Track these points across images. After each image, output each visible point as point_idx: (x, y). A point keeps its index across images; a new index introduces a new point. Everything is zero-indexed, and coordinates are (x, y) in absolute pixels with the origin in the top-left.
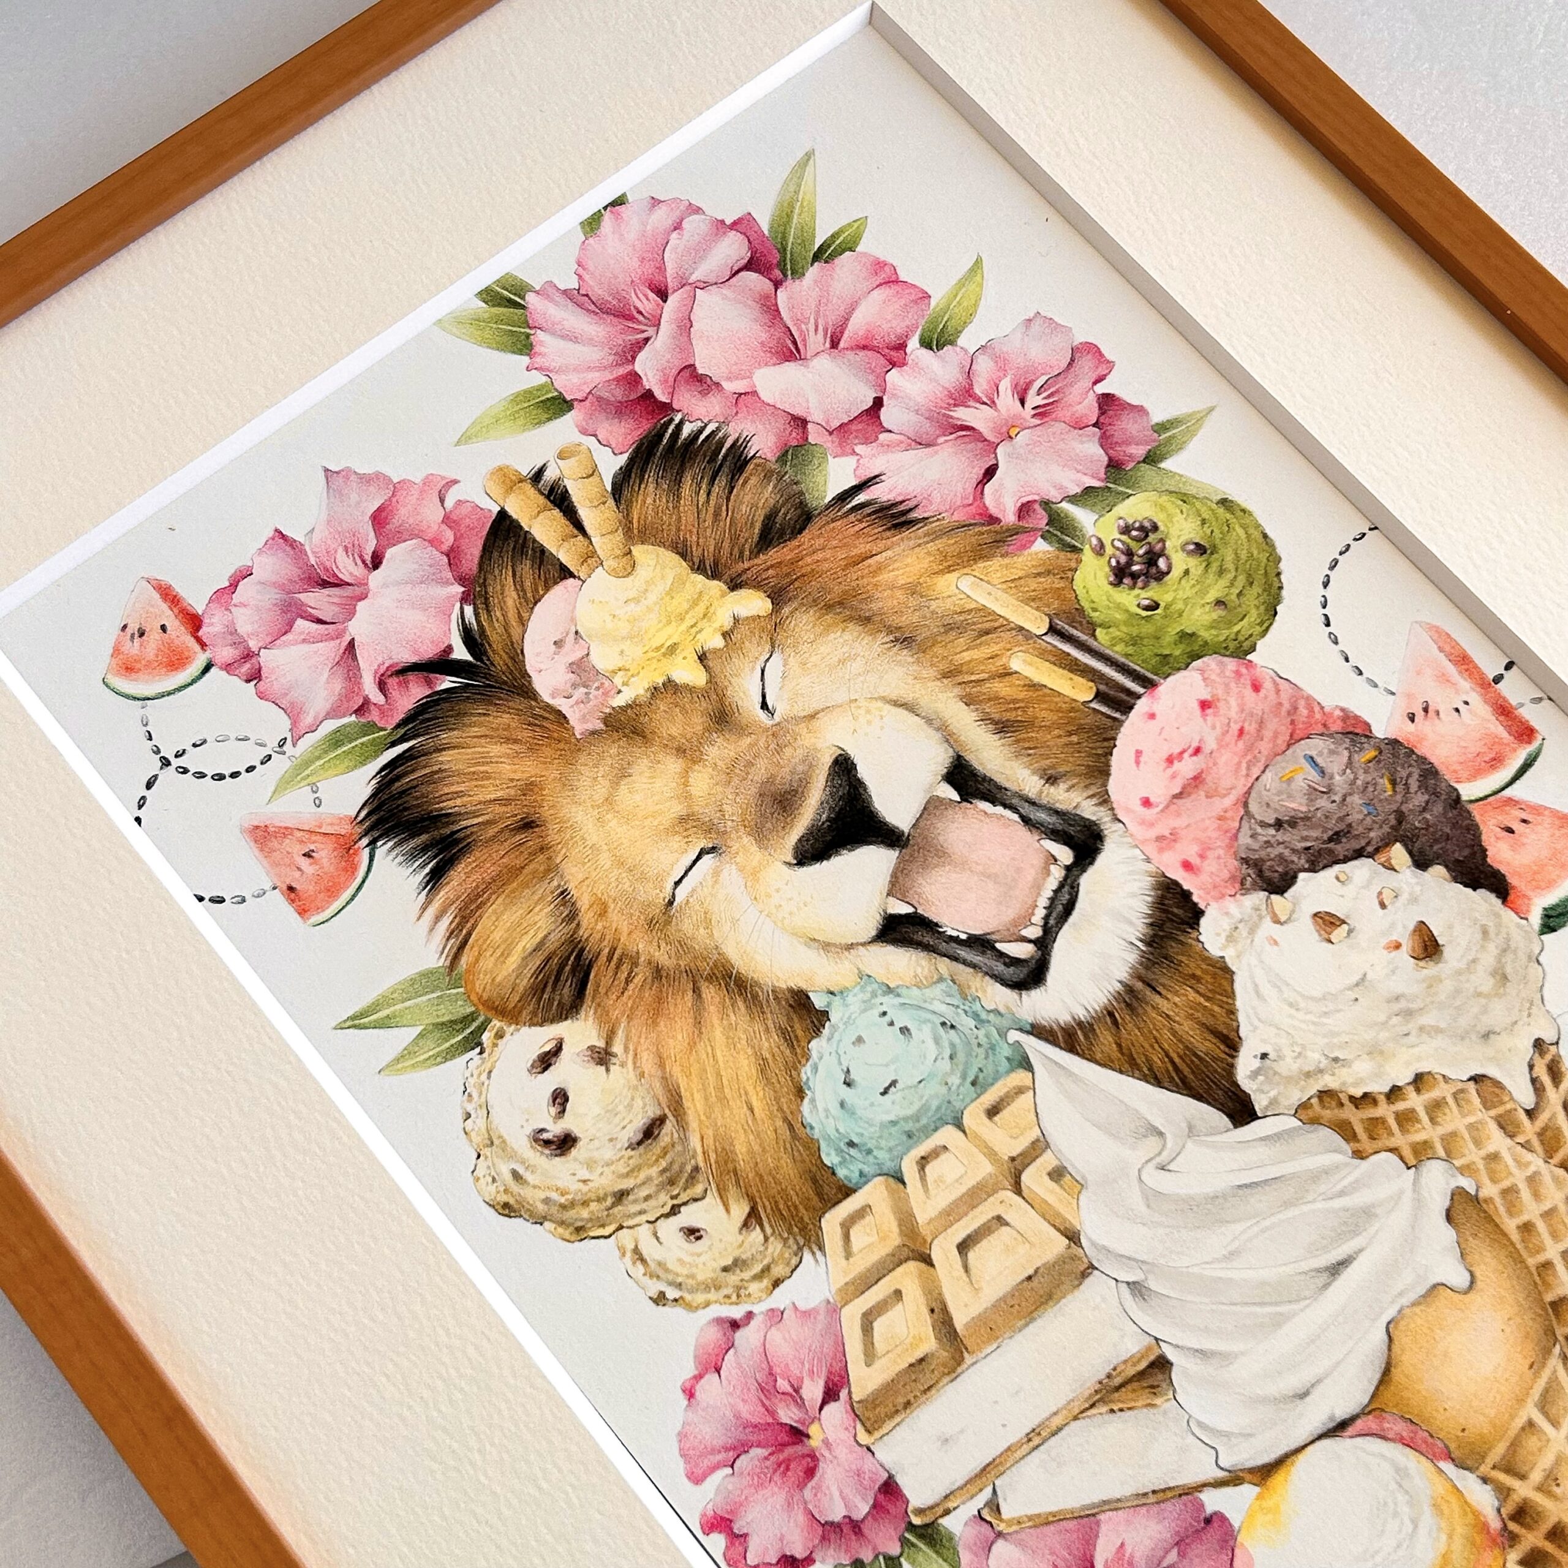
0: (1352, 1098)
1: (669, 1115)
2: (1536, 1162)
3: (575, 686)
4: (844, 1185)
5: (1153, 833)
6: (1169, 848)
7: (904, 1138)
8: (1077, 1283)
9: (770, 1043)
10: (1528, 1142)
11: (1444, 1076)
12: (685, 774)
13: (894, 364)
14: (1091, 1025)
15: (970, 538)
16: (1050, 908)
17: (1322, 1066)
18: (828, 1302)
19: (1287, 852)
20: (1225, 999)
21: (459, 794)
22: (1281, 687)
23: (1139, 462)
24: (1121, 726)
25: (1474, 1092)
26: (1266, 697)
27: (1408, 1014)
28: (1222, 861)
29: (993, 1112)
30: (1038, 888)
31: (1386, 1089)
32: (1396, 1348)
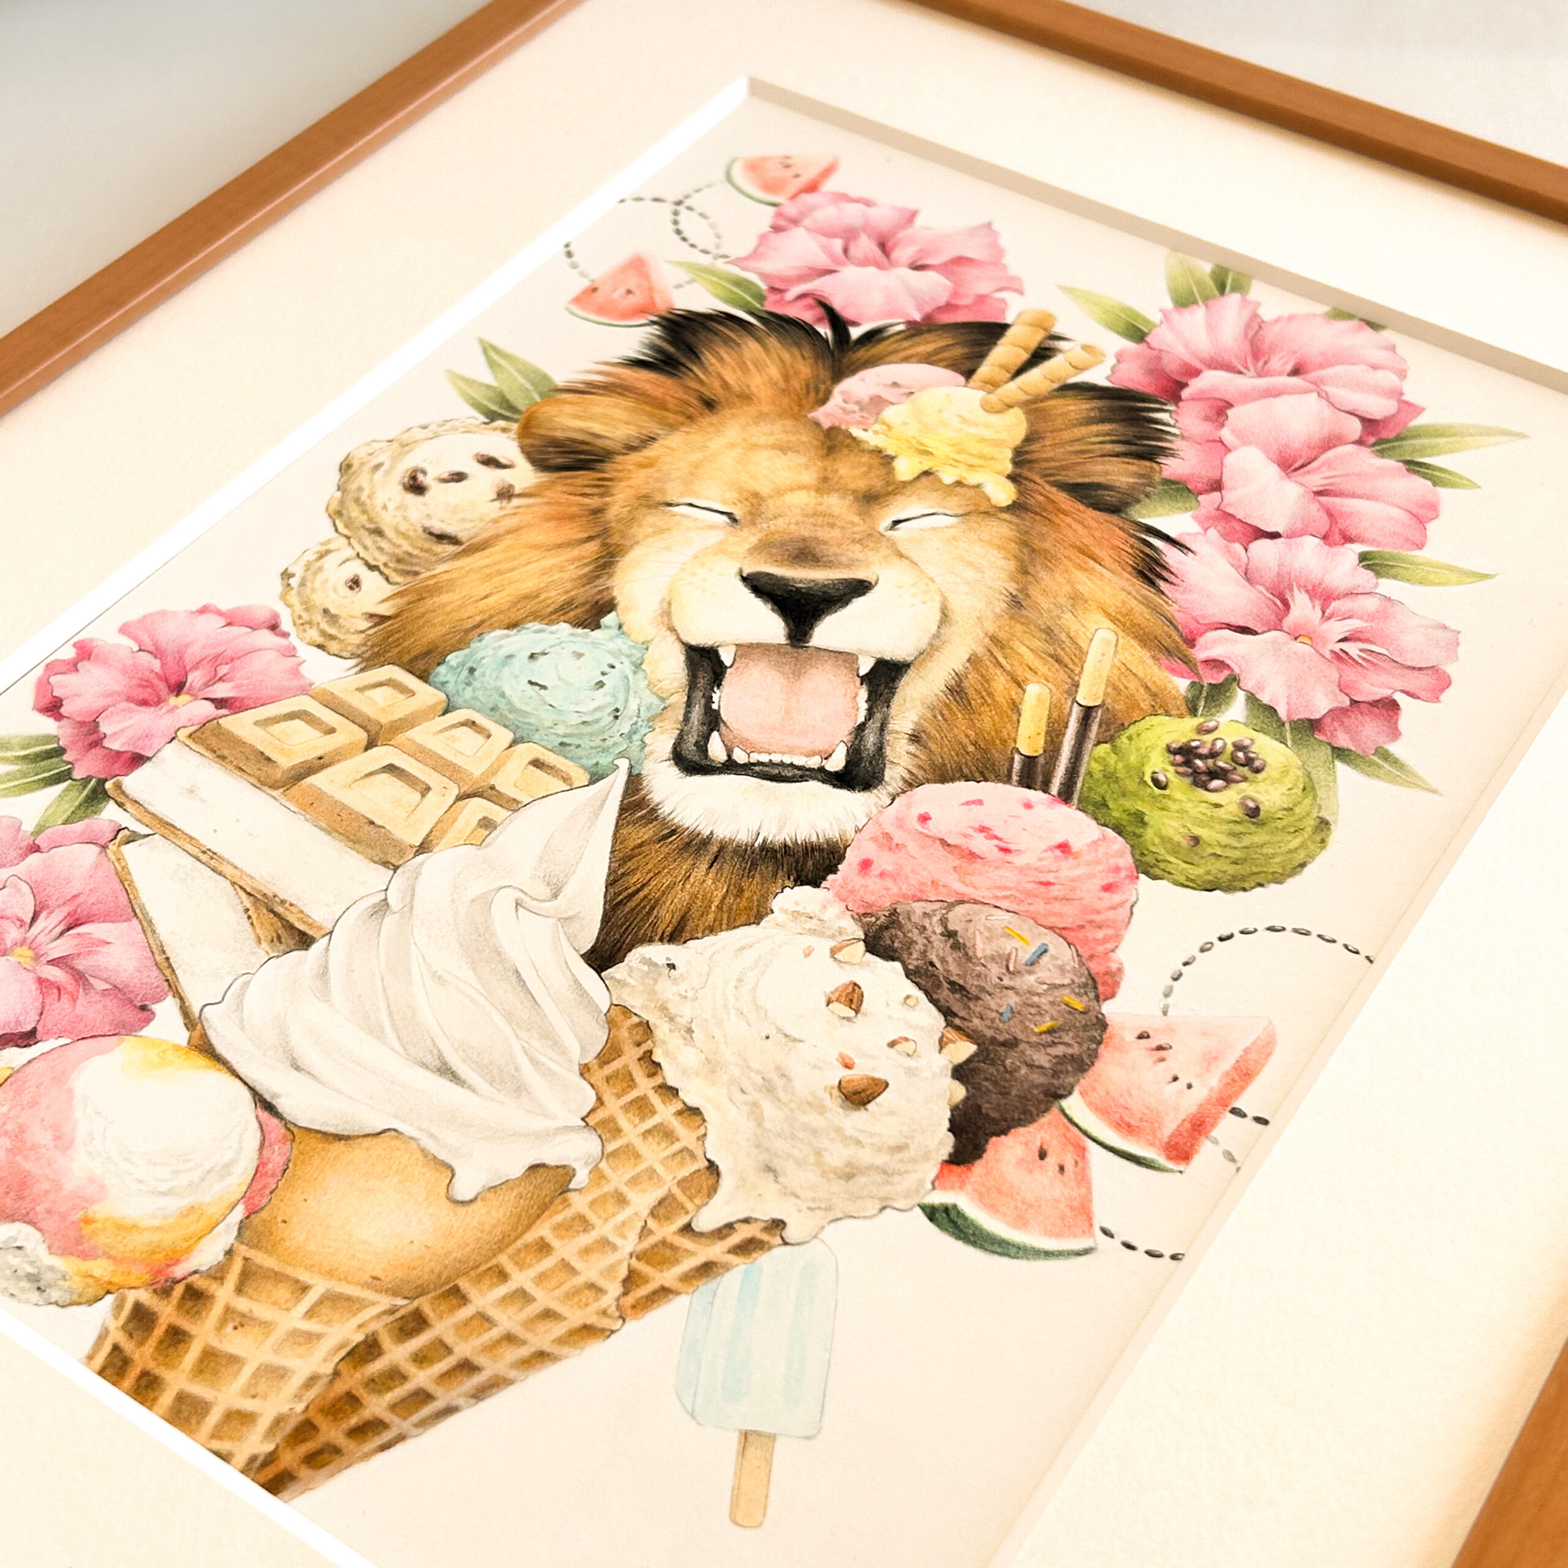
0: (650, 1053)
1: (461, 548)
2: (629, 1244)
3: (858, 403)
4: (429, 674)
5: (890, 830)
6: (881, 846)
7: (491, 705)
8: (376, 859)
9: (555, 597)
10: (651, 1232)
11: (705, 1135)
12: (802, 487)
13: (1325, 538)
14: (656, 819)
15: (1159, 628)
16: (771, 764)
17: (678, 1019)
18: (311, 685)
19: (920, 947)
20: (725, 921)
21: (721, 360)
22: (1120, 910)
23: (1330, 744)
24: (1005, 783)
25: (695, 1167)
26: (1100, 899)
27: (769, 1089)
28: (884, 892)
29: (537, 763)
30: (791, 751)
31: (670, 1083)
32: (366, 1143)
